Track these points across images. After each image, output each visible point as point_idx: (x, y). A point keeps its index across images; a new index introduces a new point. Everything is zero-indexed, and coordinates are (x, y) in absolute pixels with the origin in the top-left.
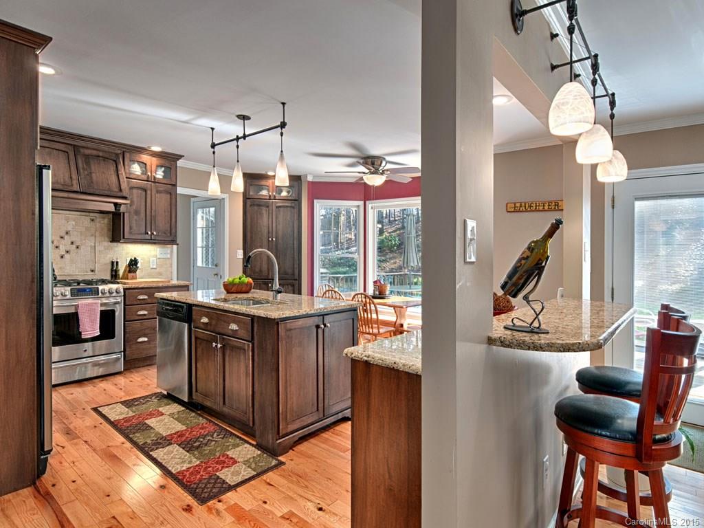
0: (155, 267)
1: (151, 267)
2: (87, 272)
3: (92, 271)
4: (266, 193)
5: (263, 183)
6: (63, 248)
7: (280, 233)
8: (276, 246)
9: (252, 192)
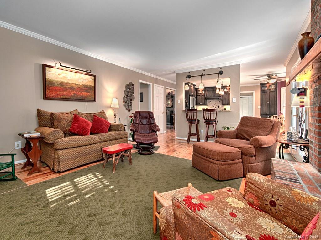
4: (267, 88)
5: (266, 85)
6: (215, 107)
7: (270, 100)
8: (269, 104)
9: (263, 89)
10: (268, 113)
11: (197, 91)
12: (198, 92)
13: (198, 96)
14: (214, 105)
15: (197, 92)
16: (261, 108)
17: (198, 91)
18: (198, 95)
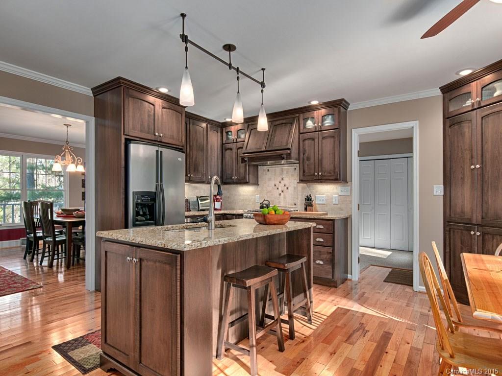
0: (337, 203)
1: (334, 203)
2: (292, 205)
3: (295, 205)
4: (469, 103)
5: (465, 89)
6: (280, 189)
7: (488, 156)
8: (482, 175)
9: (453, 108)
10: (477, 218)
11: (224, 134)
12: (228, 138)
13: (228, 151)
14: (277, 183)
15: (225, 139)
16: (445, 196)
17: (227, 133)
18: (226, 150)
